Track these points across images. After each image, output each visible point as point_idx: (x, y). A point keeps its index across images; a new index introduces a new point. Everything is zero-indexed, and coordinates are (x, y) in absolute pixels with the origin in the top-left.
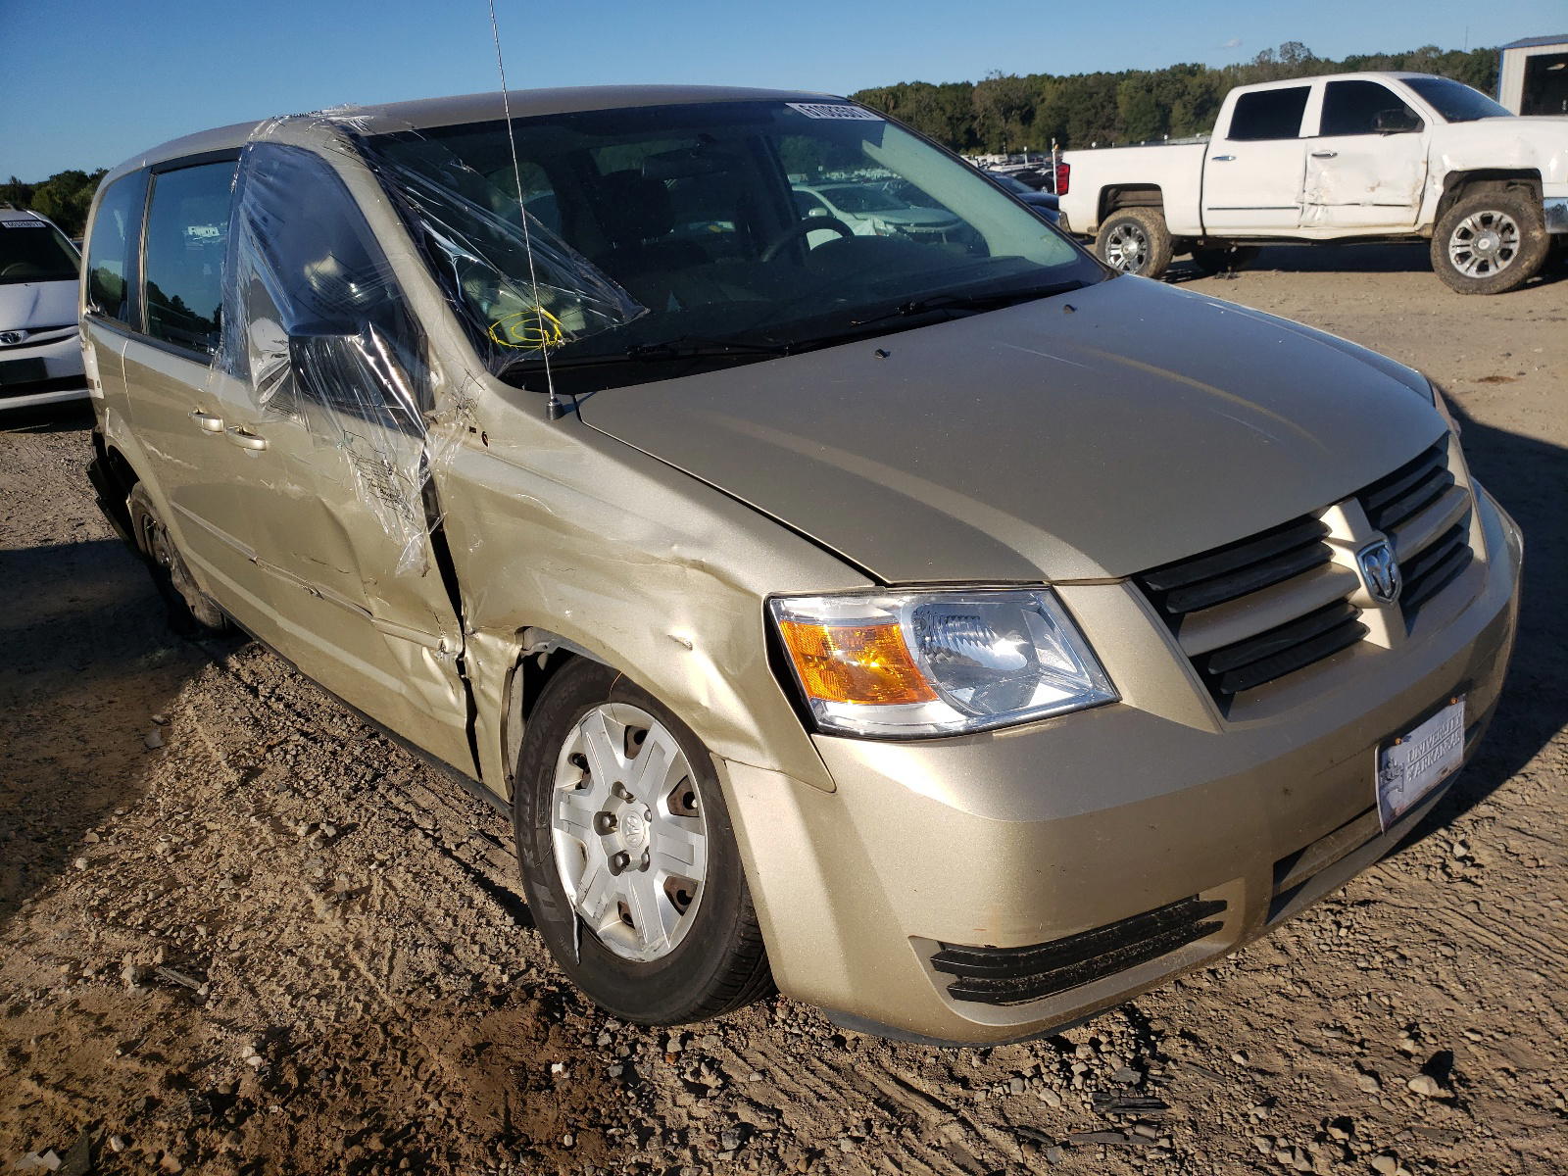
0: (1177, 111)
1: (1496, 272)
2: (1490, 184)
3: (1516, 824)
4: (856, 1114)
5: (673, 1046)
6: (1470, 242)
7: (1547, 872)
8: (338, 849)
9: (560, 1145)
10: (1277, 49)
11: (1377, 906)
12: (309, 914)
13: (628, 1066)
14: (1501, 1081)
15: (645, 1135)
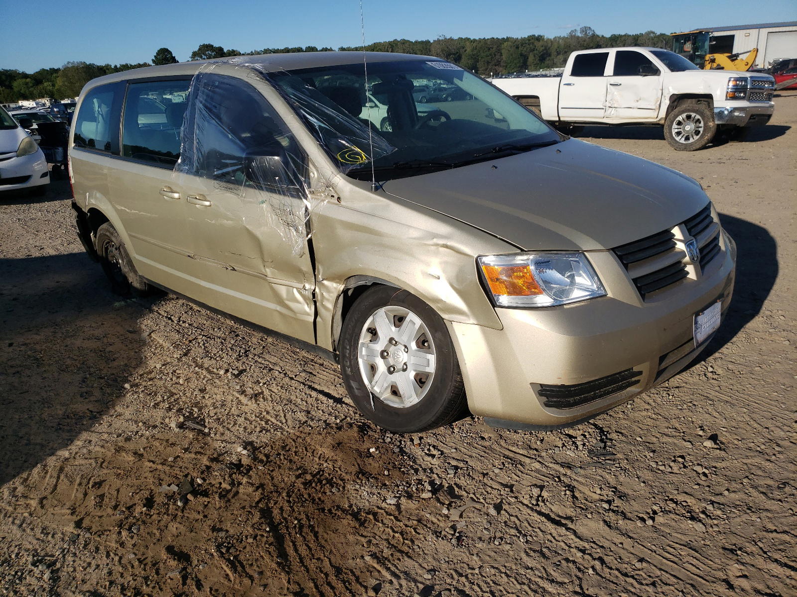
0: (531, 58)
1: (693, 141)
2: (690, 100)
3: (730, 360)
4: (497, 461)
5: (416, 441)
6: (681, 127)
7: (744, 376)
8: (241, 378)
9: (384, 475)
10: (578, 29)
11: (682, 388)
12: (239, 402)
13: (401, 449)
14: (736, 442)
15: (416, 471)
